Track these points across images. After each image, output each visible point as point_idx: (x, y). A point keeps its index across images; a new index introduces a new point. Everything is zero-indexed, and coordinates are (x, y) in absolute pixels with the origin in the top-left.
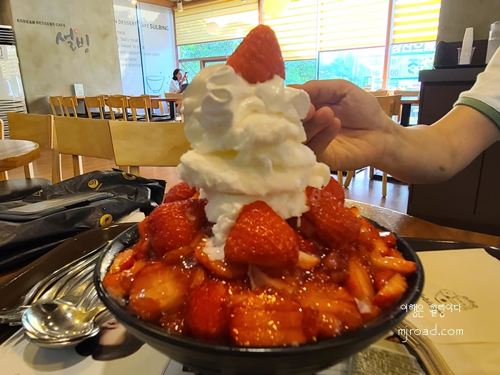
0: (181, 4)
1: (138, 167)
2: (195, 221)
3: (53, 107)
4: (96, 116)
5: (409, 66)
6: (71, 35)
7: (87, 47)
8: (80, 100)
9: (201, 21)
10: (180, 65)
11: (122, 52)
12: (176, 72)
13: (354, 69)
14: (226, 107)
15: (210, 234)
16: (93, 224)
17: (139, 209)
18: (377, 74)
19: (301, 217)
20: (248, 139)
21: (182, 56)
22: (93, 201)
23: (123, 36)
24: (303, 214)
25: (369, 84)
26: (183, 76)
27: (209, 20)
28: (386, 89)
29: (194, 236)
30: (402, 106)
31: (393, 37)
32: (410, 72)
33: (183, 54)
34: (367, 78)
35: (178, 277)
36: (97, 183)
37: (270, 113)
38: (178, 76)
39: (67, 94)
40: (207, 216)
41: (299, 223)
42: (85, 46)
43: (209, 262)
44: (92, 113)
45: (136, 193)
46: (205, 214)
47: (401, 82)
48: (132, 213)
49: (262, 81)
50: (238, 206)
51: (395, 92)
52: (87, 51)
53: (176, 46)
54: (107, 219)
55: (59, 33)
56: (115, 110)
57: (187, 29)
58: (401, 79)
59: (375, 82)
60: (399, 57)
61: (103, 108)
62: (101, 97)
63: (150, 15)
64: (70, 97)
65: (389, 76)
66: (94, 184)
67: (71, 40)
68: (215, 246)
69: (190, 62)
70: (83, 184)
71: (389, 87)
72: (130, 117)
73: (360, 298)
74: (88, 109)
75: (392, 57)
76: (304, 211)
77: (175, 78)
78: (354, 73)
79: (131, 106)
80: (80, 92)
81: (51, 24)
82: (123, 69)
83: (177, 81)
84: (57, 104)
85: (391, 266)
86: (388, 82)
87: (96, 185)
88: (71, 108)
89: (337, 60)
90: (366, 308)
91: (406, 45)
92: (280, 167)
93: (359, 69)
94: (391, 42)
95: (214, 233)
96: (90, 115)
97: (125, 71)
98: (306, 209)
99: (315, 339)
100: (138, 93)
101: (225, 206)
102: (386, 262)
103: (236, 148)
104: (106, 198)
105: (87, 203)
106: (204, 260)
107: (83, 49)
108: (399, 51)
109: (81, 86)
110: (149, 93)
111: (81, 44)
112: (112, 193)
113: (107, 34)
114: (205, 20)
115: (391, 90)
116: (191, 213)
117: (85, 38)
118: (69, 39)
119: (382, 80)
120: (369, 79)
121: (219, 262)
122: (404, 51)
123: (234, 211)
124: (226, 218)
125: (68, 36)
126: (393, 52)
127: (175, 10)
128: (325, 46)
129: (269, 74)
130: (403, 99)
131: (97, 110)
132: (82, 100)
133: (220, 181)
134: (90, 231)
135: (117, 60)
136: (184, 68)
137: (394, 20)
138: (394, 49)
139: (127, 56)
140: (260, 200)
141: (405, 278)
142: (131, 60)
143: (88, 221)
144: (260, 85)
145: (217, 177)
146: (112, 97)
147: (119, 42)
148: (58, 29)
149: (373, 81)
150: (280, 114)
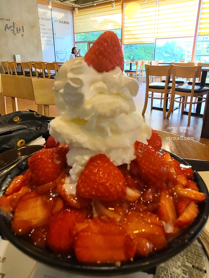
0: (77, 9)
1: (48, 105)
2: (59, 165)
3: (3, 68)
4: (27, 74)
5: (207, 48)
6: (14, 26)
7: (23, 33)
8: (18, 64)
9: (88, 19)
10: (76, 45)
11: (43, 37)
12: (74, 49)
13: (175, 50)
14: (79, 91)
15: (69, 175)
16: (13, 146)
17: (42, 136)
18: (189, 52)
19: (130, 164)
20: (93, 114)
21: (77, 40)
22: (14, 131)
23: (44, 27)
24: (132, 161)
25: (184, 58)
26: (77, 52)
27: (93, 19)
28: (193, 62)
29: (58, 174)
30: (202, 72)
31: (199, 31)
32: (207, 52)
33: (78, 38)
34: (183, 55)
35: (45, 204)
36: (19, 119)
37: (111, 94)
38: (75, 51)
39: (11, 60)
40: (67, 161)
41: (128, 168)
42: (21, 32)
43: (65, 196)
44: (25, 72)
45: (41, 126)
46: (66, 160)
47: (202, 58)
48: (38, 139)
49: (107, 71)
50: (87, 158)
51: (199, 64)
52: (22, 35)
53: (74, 33)
54: (22, 142)
55: (7, 25)
56: (38, 70)
57: (80, 24)
58: (202, 56)
59: (187, 57)
60: (202, 43)
61: (31, 69)
62: (30, 63)
63: (59, 15)
64: (13, 62)
65: (195, 54)
66: (17, 119)
67: (13, 29)
68: (71, 183)
69: (82, 43)
70: (10, 119)
71: (195, 60)
72: (46, 75)
73: (166, 221)
74: (23, 69)
75: (198, 43)
76: (132, 160)
77: (73, 53)
78: (175, 52)
79: (47, 68)
80: (19, 60)
81: (2, 19)
82: (43, 46)
83: (74, 54)
84: (5, 66)
85: (189, 195)
86: (195, 57)
87: (18, 120)
88: (13, 68)
89: (166, 44)
90: (170, 229)
91: (206, 36)
92: (116, 131)
93: (178, 50)
94: (197, 34)
95: (71, 175)
96: (24, 73)
97: (45, 48)
98: (134, 157)
99: (132, 259)
100: (51, 61)
101: (78, 158)
102: (186, 193)
103: (86, 119)
104: (22, 129)
105: (10, 132)
106: (63, 193)
107: (20, 34)
108: (202, 39)
109: (19, 56)
110: (58, 61)
111: (19, 32)
112: (27, 126)
113: (34, 26)
114: (91, 18)
115: (196, 62)
116: (58, 159)
117: (21, 28)
118: (12, 28)
119: (191, 57)
120: (184, 56)
121: (72, 196)
122: (205, 39)
123: (84, 162)
124: (78, 166)
125: (12, 26)
126: (199, 40)
127: (74, 12)
128: (160, 36)
129: (112, 66)
130: (203, 68)
131: (28, 70)
132: (20, 64)
133: (74, 141)
134: (11, 150)
135: (40, 41)
136: (78, 47)
137: (200, 21)
138: (199, 38)
139: (46, 39)
140: (102, 153)
141: (197, 206)
142: (48, 41)
143: (10, 144)
144: (105, 74)
145: (72, 138)
146: (36, 63)
147: (41, 31)
148: (6, 22)
149: (186, 56)
150: (118, 95)
